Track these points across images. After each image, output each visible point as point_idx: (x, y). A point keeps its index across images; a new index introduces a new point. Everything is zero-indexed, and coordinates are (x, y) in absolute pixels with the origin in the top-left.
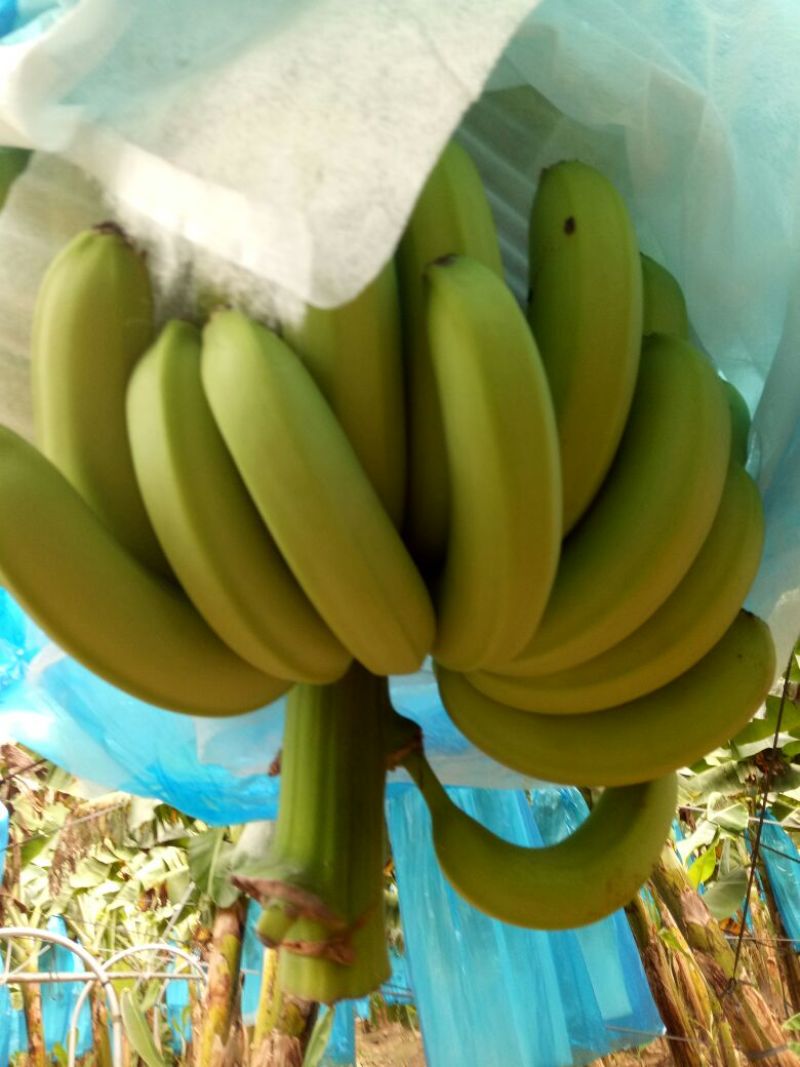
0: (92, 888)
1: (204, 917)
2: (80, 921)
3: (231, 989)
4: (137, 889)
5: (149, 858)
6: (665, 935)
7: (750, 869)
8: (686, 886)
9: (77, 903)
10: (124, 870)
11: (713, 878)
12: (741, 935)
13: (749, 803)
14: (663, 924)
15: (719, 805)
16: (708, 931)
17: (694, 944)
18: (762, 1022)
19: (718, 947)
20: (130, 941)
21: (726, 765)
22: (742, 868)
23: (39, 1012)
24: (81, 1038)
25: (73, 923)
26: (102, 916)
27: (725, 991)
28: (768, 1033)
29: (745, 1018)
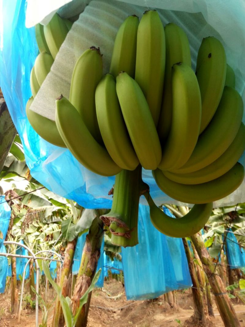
0: (32, 233)
1: (63, 244)
2: (28, 242)
3: (70, 264)
4: (45, 235)
5: (48, 227)
6: (195, 261)
7: (222, 245)
8: (204, 247)
9: (27, 237)
10: (41, 229)
11: (211, 246)
12: (217, 263)
13: (225, 226)
14: (195, 258)
15: (216, 226)
16: (208, 260)
17: (204, 263)
18: (220, 285)
19: (210, 264)
20: (41, 249)
21: (220, 215)
22: (220, 244)
23: (15, 266)
24: (26, 274)
25: (26, 242)
26: (34, 242)
27: (210, 277)
28: (221, 289)
29: (215, 284)
